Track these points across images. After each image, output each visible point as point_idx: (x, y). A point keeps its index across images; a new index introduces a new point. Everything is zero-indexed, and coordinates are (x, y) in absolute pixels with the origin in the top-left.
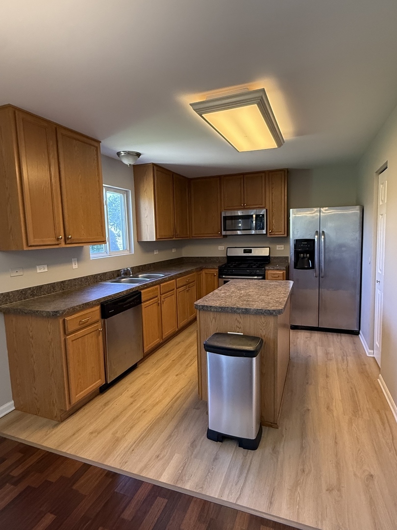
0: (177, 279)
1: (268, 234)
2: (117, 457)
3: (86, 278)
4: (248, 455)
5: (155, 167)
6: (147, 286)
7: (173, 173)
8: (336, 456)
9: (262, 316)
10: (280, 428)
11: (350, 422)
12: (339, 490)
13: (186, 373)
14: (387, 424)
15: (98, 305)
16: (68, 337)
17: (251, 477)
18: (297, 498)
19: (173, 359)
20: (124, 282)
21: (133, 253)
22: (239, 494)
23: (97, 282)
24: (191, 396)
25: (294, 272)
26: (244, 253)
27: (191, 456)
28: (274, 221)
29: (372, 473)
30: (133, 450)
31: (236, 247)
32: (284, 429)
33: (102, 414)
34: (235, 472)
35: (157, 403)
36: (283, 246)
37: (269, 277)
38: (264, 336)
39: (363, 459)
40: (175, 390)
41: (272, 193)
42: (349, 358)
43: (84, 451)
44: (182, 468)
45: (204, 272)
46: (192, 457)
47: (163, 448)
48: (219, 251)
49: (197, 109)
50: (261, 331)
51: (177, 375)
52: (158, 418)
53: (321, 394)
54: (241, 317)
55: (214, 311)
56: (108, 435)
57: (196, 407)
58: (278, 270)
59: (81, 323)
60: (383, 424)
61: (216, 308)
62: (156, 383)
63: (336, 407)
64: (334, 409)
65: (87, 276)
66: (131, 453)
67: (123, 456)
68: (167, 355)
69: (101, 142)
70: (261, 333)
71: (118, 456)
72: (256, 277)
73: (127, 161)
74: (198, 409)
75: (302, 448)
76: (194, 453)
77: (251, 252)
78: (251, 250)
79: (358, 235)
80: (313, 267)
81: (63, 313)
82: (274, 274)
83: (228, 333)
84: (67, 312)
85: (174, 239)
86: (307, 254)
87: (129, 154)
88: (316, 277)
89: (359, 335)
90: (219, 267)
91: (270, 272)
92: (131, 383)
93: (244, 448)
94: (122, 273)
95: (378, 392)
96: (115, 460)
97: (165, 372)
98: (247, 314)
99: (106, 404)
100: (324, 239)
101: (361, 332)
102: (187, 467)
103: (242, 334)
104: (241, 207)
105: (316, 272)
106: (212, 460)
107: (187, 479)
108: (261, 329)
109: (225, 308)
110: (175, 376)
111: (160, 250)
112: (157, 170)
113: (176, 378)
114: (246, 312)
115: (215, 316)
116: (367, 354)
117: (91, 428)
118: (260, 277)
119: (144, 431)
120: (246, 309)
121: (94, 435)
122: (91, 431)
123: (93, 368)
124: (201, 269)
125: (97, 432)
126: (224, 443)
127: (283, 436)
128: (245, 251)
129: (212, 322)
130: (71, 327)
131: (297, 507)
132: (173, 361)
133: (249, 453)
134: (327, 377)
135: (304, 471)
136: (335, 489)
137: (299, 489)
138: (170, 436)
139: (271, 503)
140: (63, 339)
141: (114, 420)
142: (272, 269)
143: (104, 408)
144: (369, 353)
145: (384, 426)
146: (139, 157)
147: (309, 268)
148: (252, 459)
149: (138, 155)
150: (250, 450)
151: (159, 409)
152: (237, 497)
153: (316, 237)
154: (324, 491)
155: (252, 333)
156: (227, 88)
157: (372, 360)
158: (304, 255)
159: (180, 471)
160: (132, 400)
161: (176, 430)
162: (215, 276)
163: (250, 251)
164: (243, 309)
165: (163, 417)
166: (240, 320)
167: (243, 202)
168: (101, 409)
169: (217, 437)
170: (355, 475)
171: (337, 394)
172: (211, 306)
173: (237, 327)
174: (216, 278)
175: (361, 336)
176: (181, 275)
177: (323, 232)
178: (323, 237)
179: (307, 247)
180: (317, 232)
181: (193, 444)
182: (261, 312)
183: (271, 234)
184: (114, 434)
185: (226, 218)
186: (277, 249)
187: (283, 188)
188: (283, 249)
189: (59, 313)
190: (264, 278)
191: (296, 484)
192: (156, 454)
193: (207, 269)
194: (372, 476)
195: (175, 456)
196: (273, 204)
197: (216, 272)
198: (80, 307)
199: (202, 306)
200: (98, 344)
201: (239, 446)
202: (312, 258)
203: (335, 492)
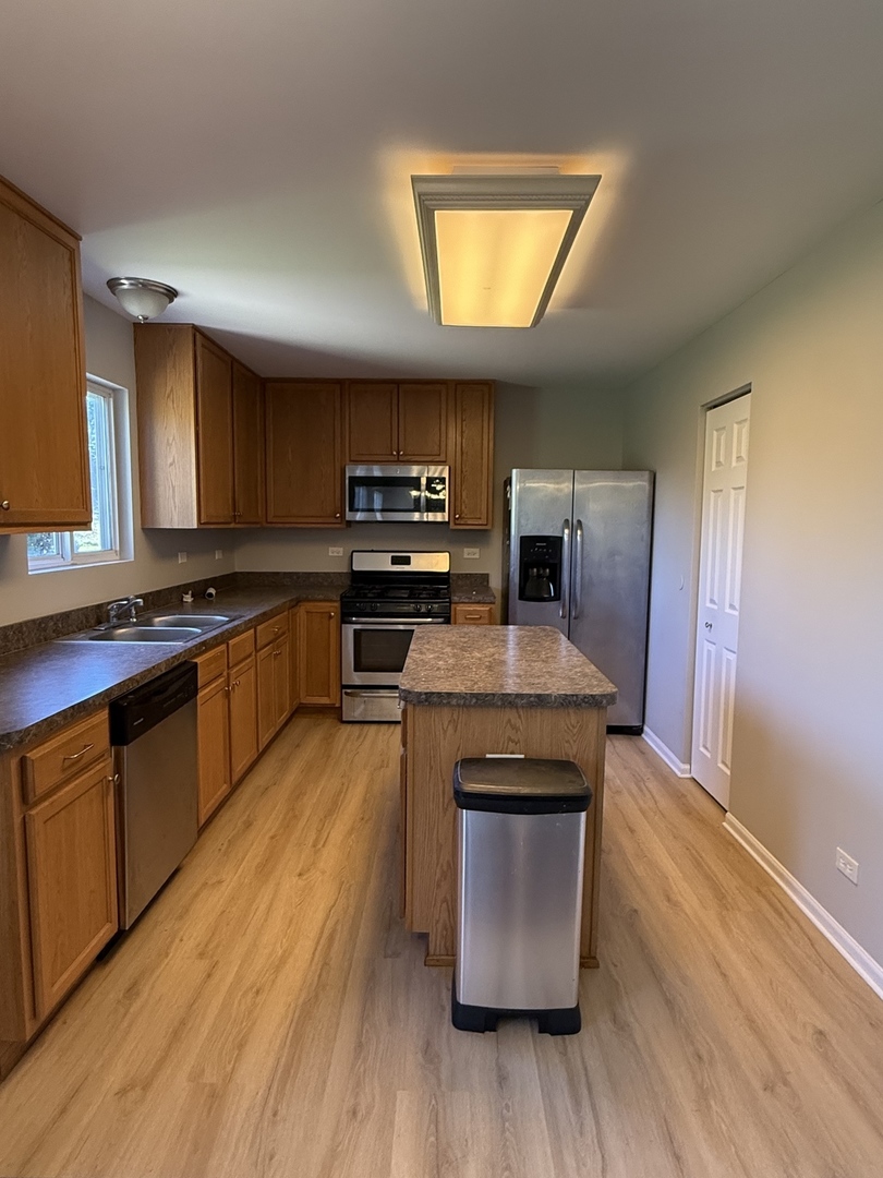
0: (259, 628)
1: (452, 523)
2: (237, 1148)
3: (18, 629)
4: (569, 1049)
5: (198, 336)
6: (205, 646)
7: (234, 360)
8: (739, 1003)
9: (571, 711)
10: (601, 965)
11: (724, 924)
12: (786, 1083)
13: (321, 865)
14: (785, 914)
15: (101, 707)
16: (33, 812)
17: (605, 1105)
18: (720, 1127)
19: (271, 834)
20: (123, 638)
21: (132, 559)
22: (600, 1156)
23: (46, 640)
24: (362, 925)
25: (520, 607)
26: (393, 564)
27: (439, 1085)
28: (464, 494)
29: (821, 1027)
30: (275, 1114)
31: (372, 551)
32: (612, 968)
33: (130, 1026)
34: (563, 1101)
35: (283, 960)
36: (477, 550)
37: (460, 619)
38: (575, 757)
39: (789, 1001)
40: (315, 916)
41: (462, 432)
42: (650, 785)
43: (122, 1158)
44: (432, 1126)
45: (302, 610)
46: (443, 1088)
47: (358, 1084)
48: (329, 558)
49: (425, 194)
50: (566, 745)
51: (300, 875)
52: (304, 1003)
53: (640, 870)
54: (520, 717)
55: (458, 705)
56: (176, 1089)
57: (390, 953)
58: (478, 603)
59: (67, 763)
60: (780, 915)
61: (459, 696)
62: (254, 907)
63: (682, 896)
64: (680, 899)
65: (20, 624)
66: (274, 1123)
67: (254, 1137)
68: (248, 825)
69: (81, 239)
70: (569, 751)
71: (238, 1140)
72: (430, 620)
73: (138, 309)
74: (396, 955)
75: (670, 1003)
76: (443, 1077)
77: (409, 563)
78: (409, 557)
79: (645, 530)
80: (558, 597)
81: (21, 741)
82: (470, 613)
83: (488, 756)
84: (35, 735)
85: (232, 526)
86: (544, 569)
87: (144, 287)
88: (563, 617)
89: (643, 735)
90: (342, 597)
91: (460, 607)
92: (181, 917)
93: (552, 1035)
94: (113, 613)
95: (736, 850)
96: (234, 1156)
97: (265, 870)
98: (543, 707)
99: (132, 991)
100: (582, 536)
101: (646, 728)
102: (445, 1119)
103: (522, 756)
104: (392, 458)
105: (564, 606)
106: (495, 1085)
107: (459, 1156)
108: (567, 742)
109: (487, 695)
110: (295, 879)
111: (189, 553)
112: (203, 346)
113: (301, 883)
114: (540, 702)
115: (455, 717)
116: (679, 774)
117: (114, 1079)
118: (440, 620)
119: (282, 1047)
120: (539, 696)
121: (133, 1095)
122: (116, 1088)
123: (92, 892)
124: (298, 602)
125: (140, 1085)
126: (500, 1031)
127: (617, 983)
128: (395, 561)
129: (445, 732)
130: (41, 780)
131: (733, 1150)
132: (272, 838)
133: (567, 1042)
134: (632, 831)
135: (700, 1058)
136: (777, 1081)
137: (712, 1103)
138: (359, 1047)
139: (677, 1158)
140: (17, 821)
141: (177, 1035)
142: (467, 600)
143: (130, 1004)
144: (683, 771)
145: (783, 919)
146: (171, 301)
147: (551, 599)
148: (583, 1058)
149: (172, 294)
150: (566, 1036)
151: (294, 977)
152: (600, 1166)
153: (566, 531)
154: (761, 1092)
155: (545, 750)
156: (525, 157)
157: (692, 786)
158: (538, 571)
159: (432, 1139)
160: (204, 965)
161: (366, 1026)
162: (330, 617)
163: (407, 561)
164: (531, 695)
165: (317, 996)
166: (519, 724)
167: (395, 446)
168: (122, 1010)
169: (479, 1021)
170: (793, 1038)
171: (669, 866)
172: (449, 694)
173: (510, 739)
174: (333, 623)
175: (649, 737)
176: (264, 617)
177: (579, 522)
178: (579, 532)
179: (547, 553)
180: (567, 521)
181: (429, 1053)
182: (575, 702)
183: (457, 522)
184: (196, 1076)
185: (356, 481)
186: (466, 556)
187: (486, 425)
188: (477, 556)
189: (9, 741)
190: (448, 621)
191: (703, 1095)
192: (345, 1109)
193: (309, 601)
194: (821, 1033)
195: (399, 1097)
196: (464, 458)
197: (333, 608)
198: (65, 718)
199: (426, 693)
200: (104, 820)
201: (540, 1032)
202: (555, 576)
203: (781, 1089)
